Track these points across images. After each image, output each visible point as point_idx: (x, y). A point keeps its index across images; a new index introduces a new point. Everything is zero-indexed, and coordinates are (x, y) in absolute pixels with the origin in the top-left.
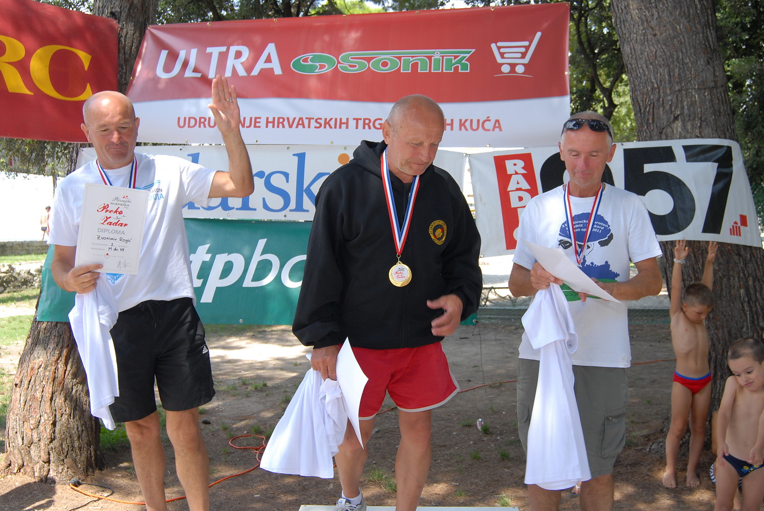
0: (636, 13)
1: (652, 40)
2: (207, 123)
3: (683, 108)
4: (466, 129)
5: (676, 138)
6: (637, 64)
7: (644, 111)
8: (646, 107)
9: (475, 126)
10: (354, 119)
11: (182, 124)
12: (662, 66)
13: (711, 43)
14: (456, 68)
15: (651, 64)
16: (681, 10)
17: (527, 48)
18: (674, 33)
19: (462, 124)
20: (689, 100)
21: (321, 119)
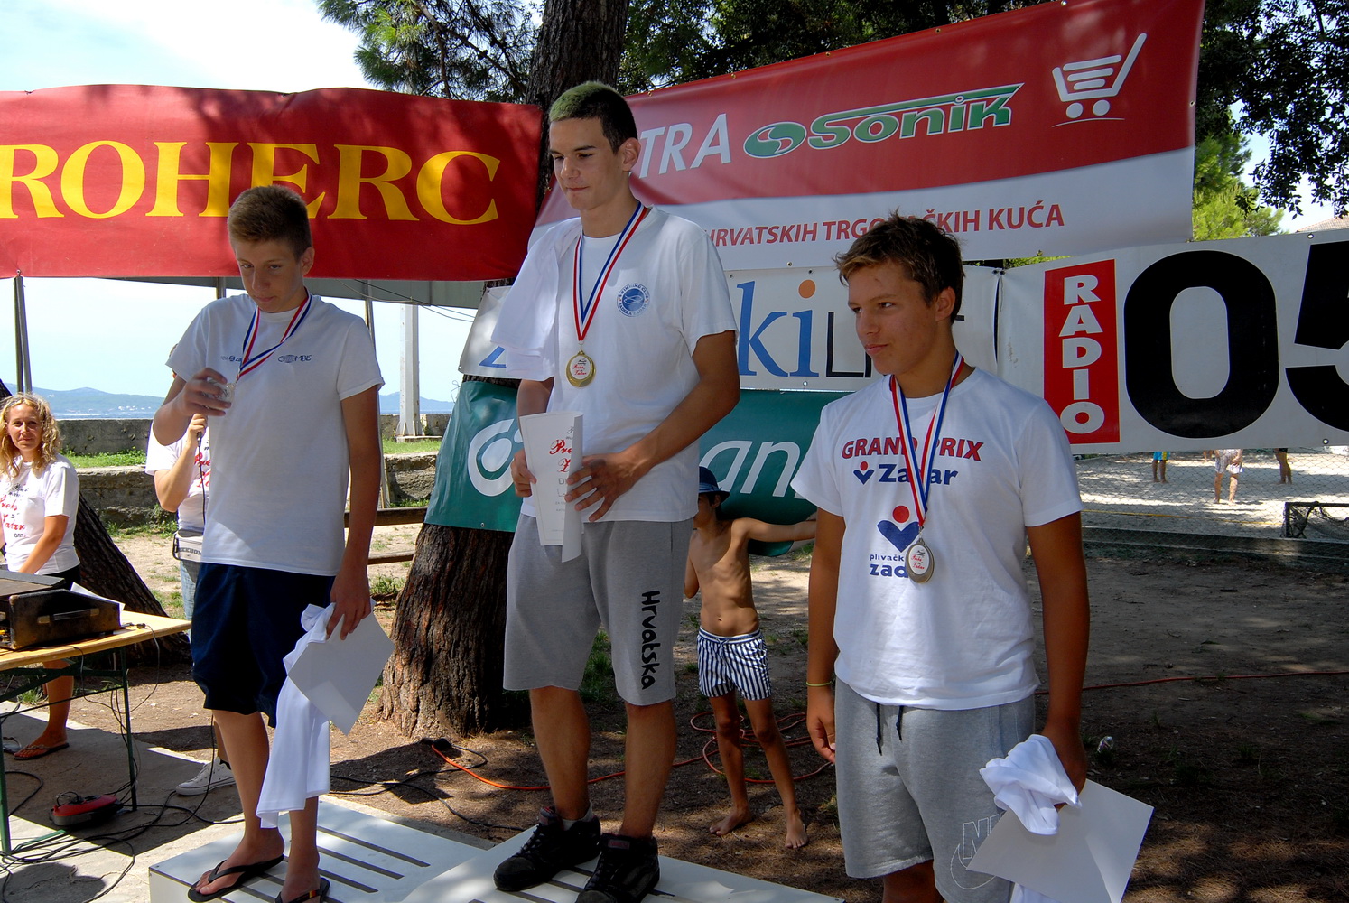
4: (1001, 227)
9: (1015, 221)
10: (825, 224)
14: (989, 121)
17: (1117, 67)
19: (994, 219)
21: (777, 228)
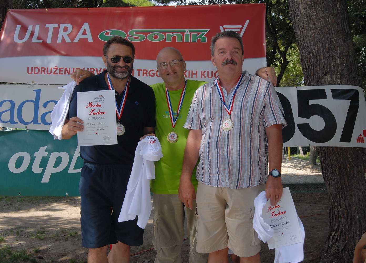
0: (304, 11)
1: (312, 27)
2: (46, 71)
3: (330, 67)
4: (205, 77)
5: (327, 85)
6: (304, 41)
7: (308, 68)
8: (310, 66)
9: (210, 75)
10: (137, 70)
11: (30, 72)
12: (318, 42)
13: (346, 30)
14: (199, 40)
15: (312, 41)
16: (329, 10)
17: (241, 29)
18: (325, 24)
19: (202, 74)
20: (334, 62)
